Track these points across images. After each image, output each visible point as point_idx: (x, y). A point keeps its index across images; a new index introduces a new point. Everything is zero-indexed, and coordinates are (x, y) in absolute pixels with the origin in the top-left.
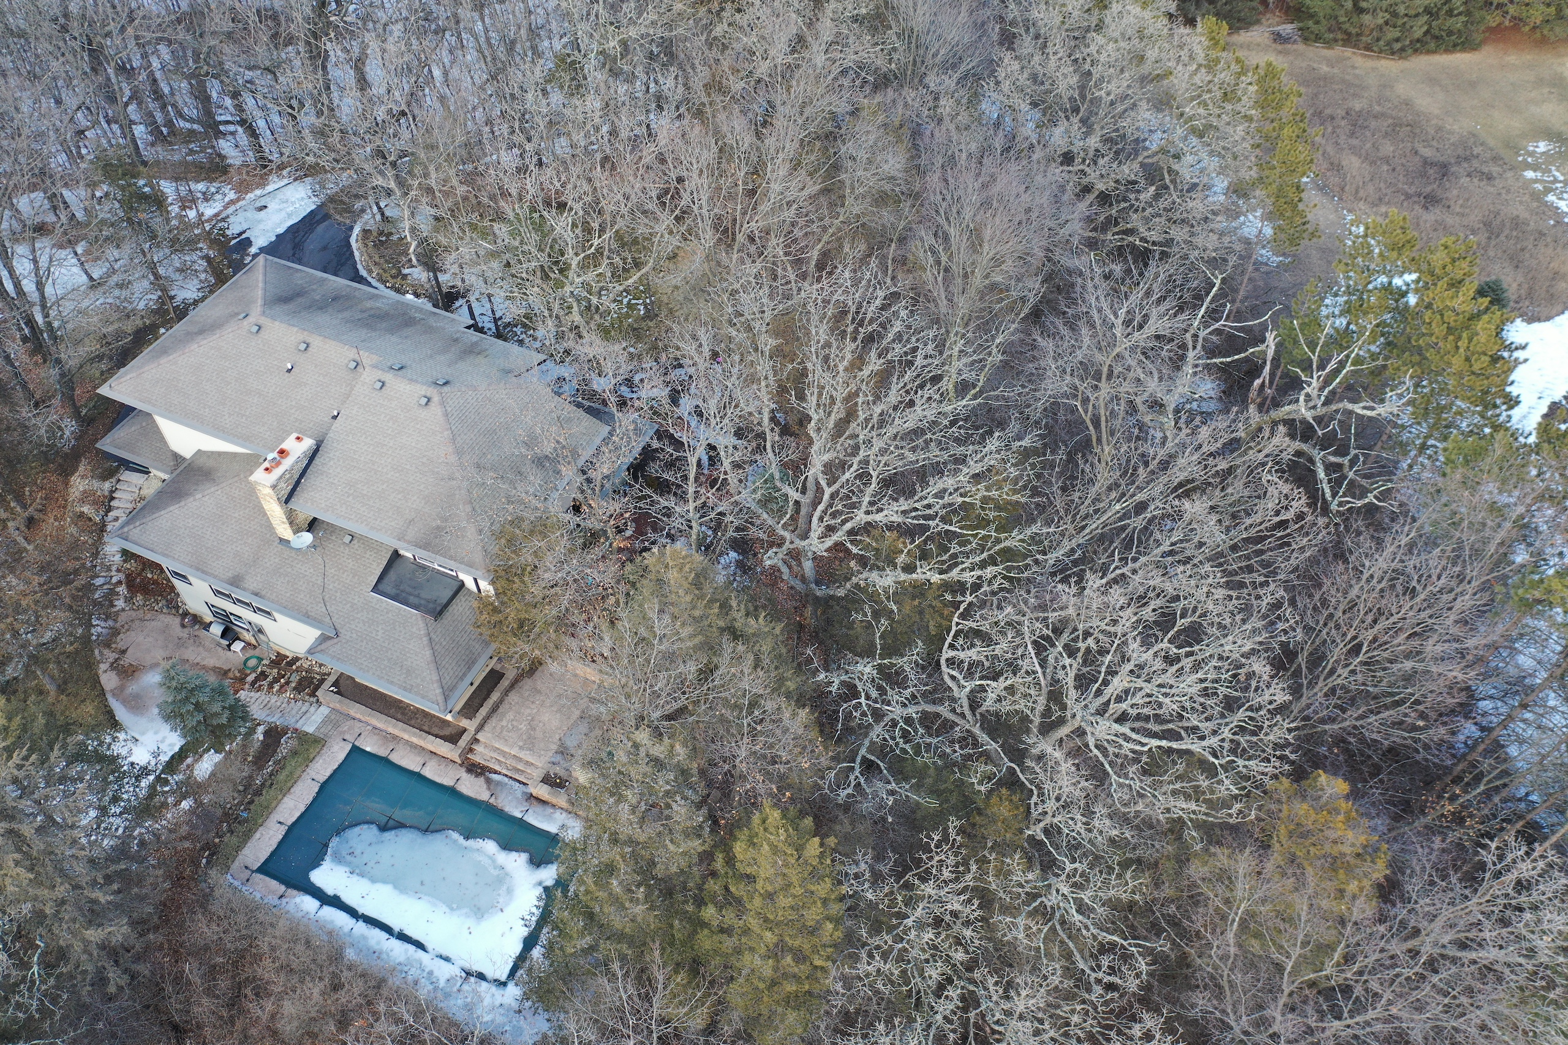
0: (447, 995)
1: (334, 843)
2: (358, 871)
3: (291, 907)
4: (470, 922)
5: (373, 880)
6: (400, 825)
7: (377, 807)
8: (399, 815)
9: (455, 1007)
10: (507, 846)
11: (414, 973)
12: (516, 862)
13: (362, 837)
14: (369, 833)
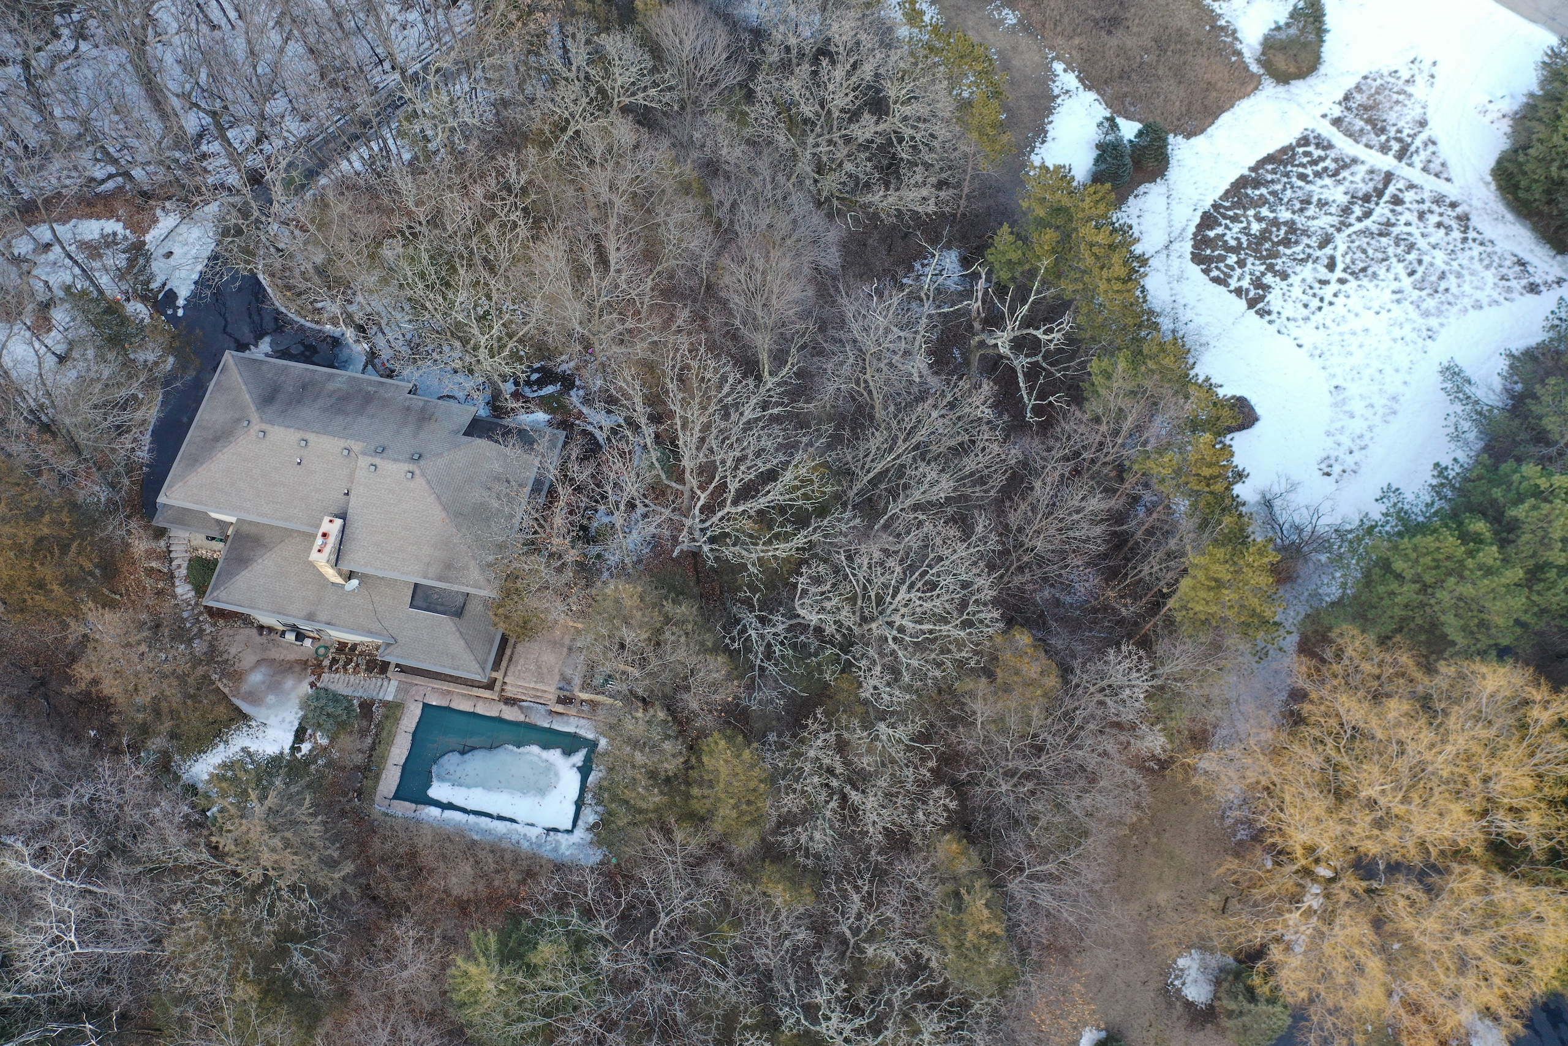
0: (540, 846)
1: (434, 769)
2: (456, 783)
3: (424, 816)
4: (538, 799)
5: (469, 787)
6: (473, 749)
7: (453, 740)
8: (470, 742)
9: (546, 852)
10: (545, 747)
11: (515, 838)
12: (554, 756)
13: (451, 761)
14: (454, 757)
